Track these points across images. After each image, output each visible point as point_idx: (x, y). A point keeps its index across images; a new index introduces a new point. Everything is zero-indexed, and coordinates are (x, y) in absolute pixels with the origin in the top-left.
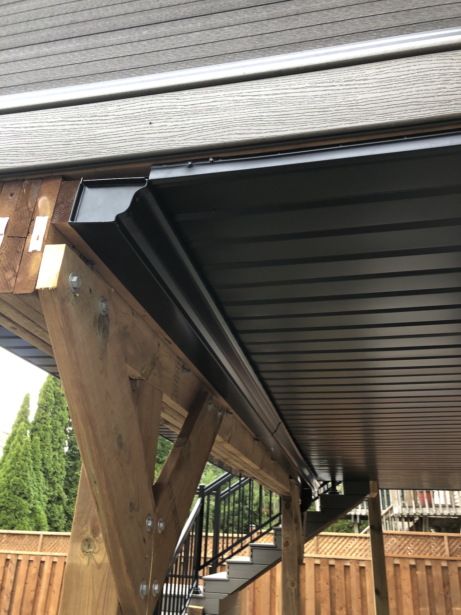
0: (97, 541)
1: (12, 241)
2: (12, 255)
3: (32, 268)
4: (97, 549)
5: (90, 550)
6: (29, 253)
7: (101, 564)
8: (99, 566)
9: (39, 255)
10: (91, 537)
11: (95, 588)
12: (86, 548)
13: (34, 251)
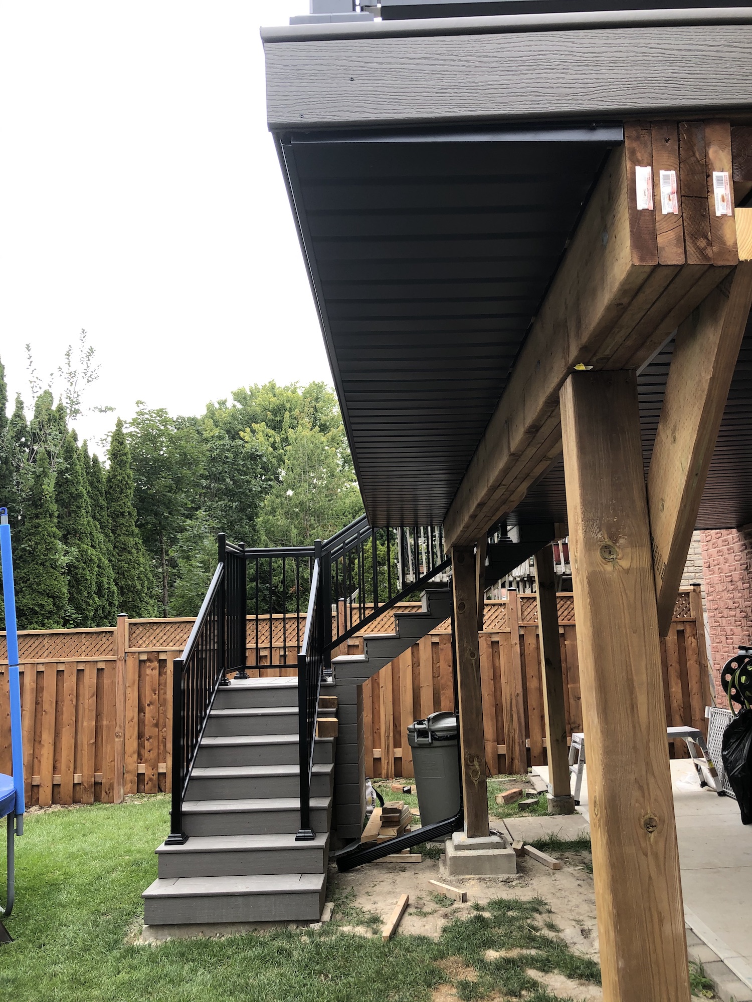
0: (619, 547)
1: (690, 201)
2: (698, 220)
3: (728, 236)
4: (620, 556)
5: (612, 557)
6: (718, 217)
7: (628, 570)
8: (627, 571)
9: (730, 222)
10: (610, 543)
11: (628, 592)
12: (607, 555)
13: (724, 216)
